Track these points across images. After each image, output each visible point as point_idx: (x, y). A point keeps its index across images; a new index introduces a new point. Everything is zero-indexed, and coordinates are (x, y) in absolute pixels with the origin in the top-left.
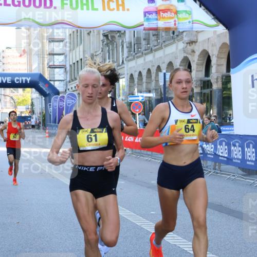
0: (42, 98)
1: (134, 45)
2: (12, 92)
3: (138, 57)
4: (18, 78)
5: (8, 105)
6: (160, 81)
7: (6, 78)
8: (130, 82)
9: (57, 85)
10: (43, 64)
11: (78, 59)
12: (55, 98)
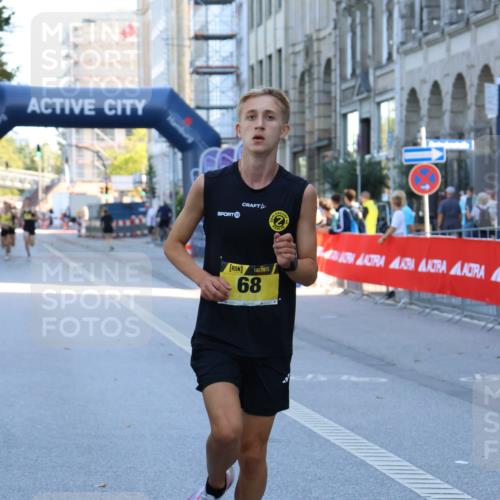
0: (175, 154)
1: (422, 9)
2: (99, 139)
3: (431, 44)
4: (112, 102)
5: (89, 172)
6: (487, 106)
7: (80, 102)
8: (408, 111)
9: (216, 120)
10: (180, 64)
11: (271, 50)
12: (209, 154)
